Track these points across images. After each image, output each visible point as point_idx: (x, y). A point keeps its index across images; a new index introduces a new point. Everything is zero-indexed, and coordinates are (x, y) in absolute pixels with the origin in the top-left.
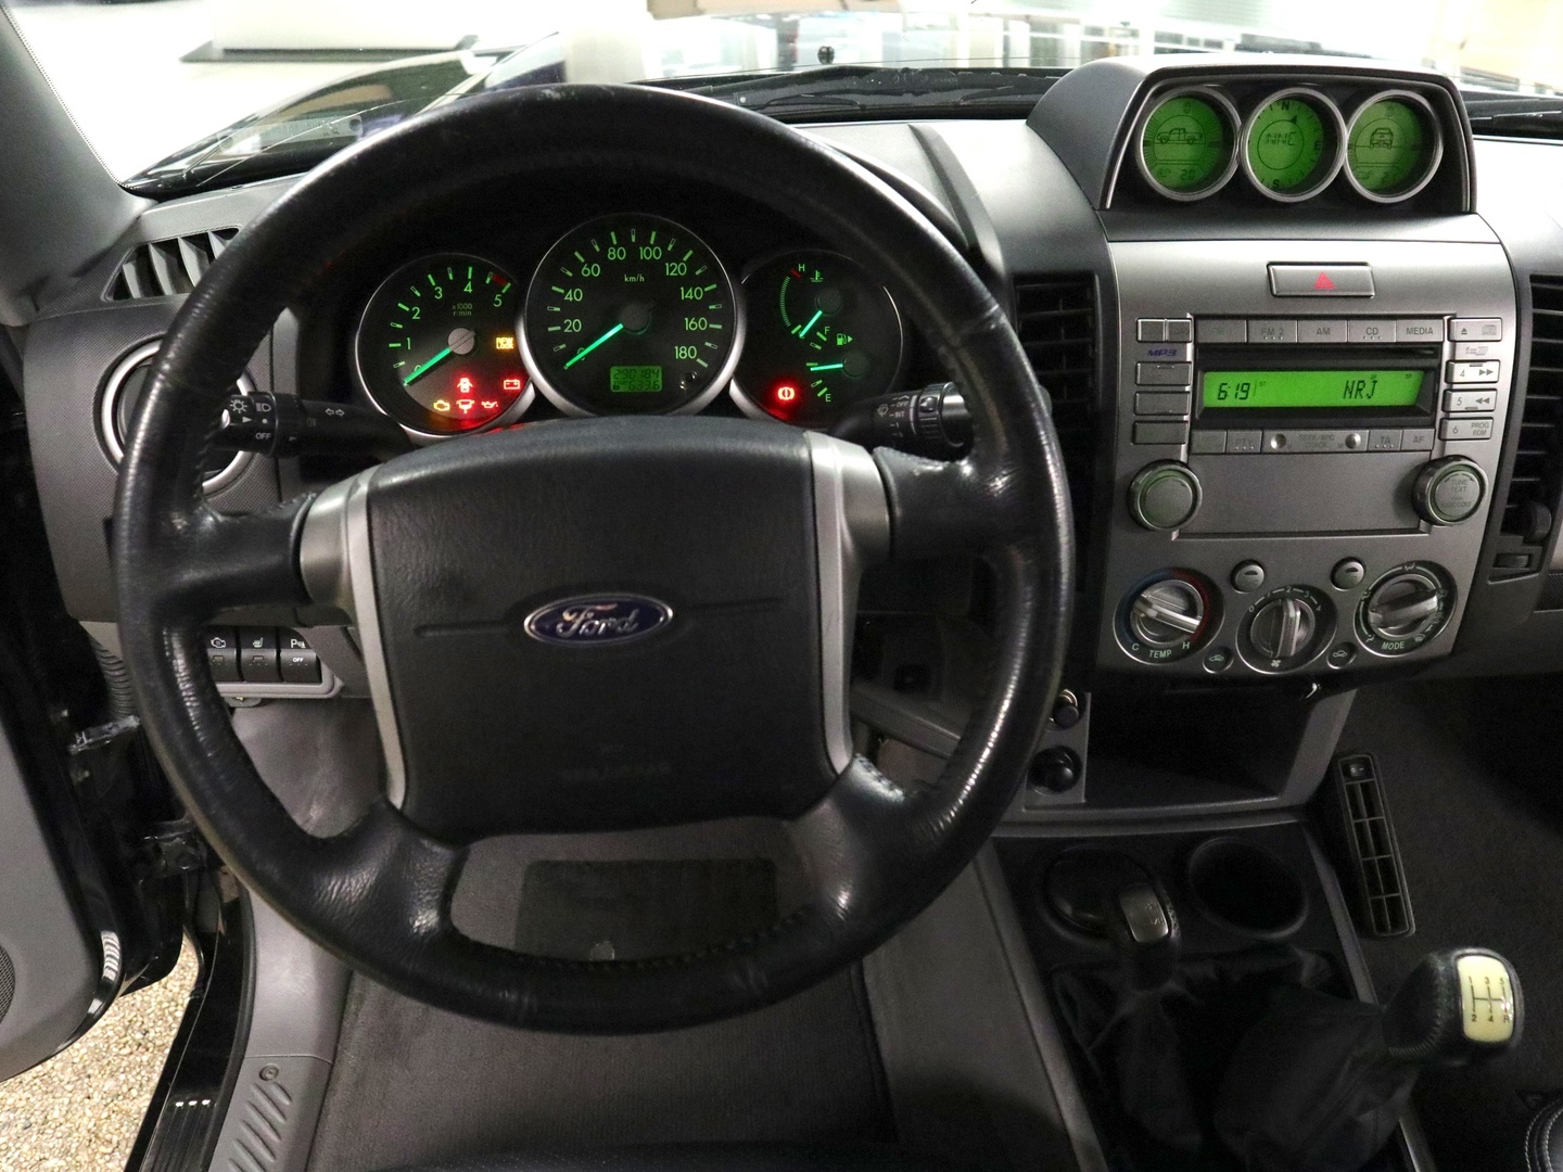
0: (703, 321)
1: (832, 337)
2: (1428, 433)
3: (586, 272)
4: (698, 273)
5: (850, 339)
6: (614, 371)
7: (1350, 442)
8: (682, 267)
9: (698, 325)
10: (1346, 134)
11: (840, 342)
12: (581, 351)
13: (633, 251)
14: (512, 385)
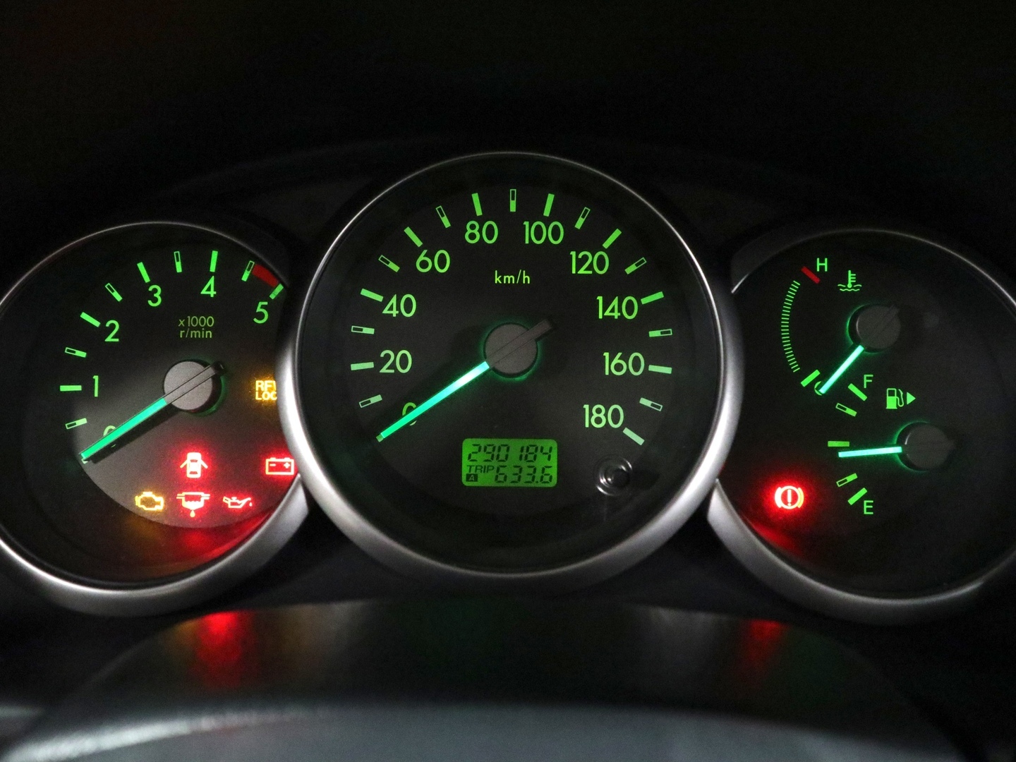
0: (636, 360)
1: (878, 395)
3: (424, 264)
4: (630, 270)
5: (910, 398)
6: (468, 446)
8: (601, 260)
9: (627, 367)
11: (892, 403)
12: (410, 409)
13: (512, 228)
14: (280, 467)
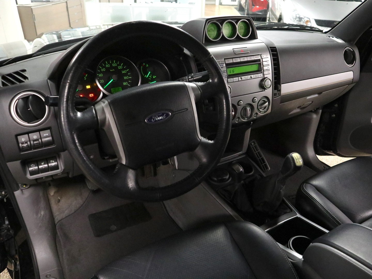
0: (127, 77)
1: (152, 77)
2: (262, 74)
3: (102, 70)
4: (125, 67)
5: (156, 77)
6: (112, 89)
7: (251, 77)
8: (121, 67)
9: (127, 78)
10: (237, 27)
11: (154, 77)
12: (105, 86)
13: (111, 65)
14: (91, 95)
